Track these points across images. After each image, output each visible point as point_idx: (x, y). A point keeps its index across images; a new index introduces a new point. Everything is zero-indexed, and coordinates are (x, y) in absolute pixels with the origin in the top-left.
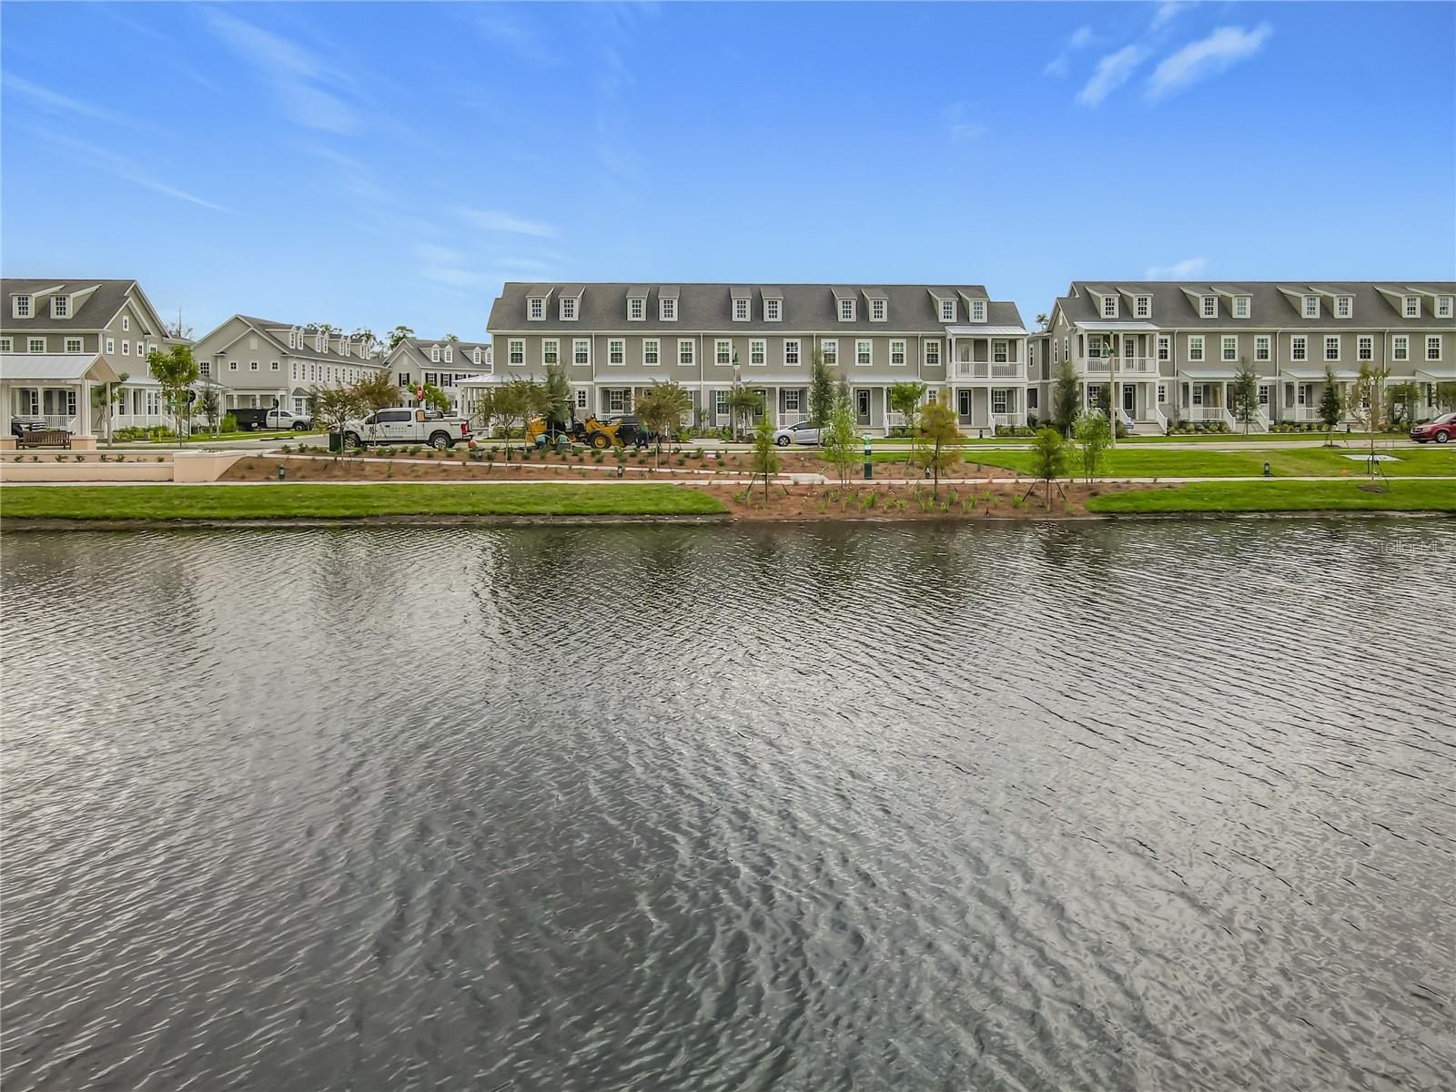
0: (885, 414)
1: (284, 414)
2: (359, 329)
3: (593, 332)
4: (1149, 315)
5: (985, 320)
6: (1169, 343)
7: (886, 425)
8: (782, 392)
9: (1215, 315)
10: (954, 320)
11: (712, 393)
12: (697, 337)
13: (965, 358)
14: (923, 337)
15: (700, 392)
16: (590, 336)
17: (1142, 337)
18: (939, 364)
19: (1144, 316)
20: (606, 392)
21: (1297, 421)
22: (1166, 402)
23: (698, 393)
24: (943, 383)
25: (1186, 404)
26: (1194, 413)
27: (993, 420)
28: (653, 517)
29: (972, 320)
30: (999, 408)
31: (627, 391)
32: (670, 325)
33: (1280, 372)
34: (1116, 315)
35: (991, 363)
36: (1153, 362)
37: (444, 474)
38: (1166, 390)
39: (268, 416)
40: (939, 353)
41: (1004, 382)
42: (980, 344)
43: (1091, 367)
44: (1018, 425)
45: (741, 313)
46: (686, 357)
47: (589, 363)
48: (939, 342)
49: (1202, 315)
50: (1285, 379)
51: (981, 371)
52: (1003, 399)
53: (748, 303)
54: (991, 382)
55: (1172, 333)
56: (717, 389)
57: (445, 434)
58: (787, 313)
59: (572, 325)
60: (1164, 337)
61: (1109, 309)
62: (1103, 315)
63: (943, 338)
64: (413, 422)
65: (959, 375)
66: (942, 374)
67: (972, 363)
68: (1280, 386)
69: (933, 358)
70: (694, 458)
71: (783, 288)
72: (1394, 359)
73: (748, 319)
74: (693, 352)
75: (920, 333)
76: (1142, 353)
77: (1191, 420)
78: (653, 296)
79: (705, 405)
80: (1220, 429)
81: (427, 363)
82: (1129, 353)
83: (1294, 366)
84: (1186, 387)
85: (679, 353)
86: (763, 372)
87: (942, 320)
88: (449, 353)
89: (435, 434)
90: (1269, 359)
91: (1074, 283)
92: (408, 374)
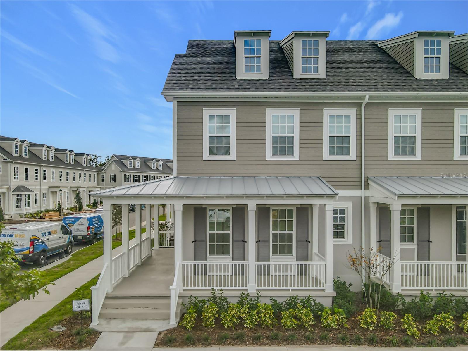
81: (126, 169)
88: (138, 163)
92: (115, 175)
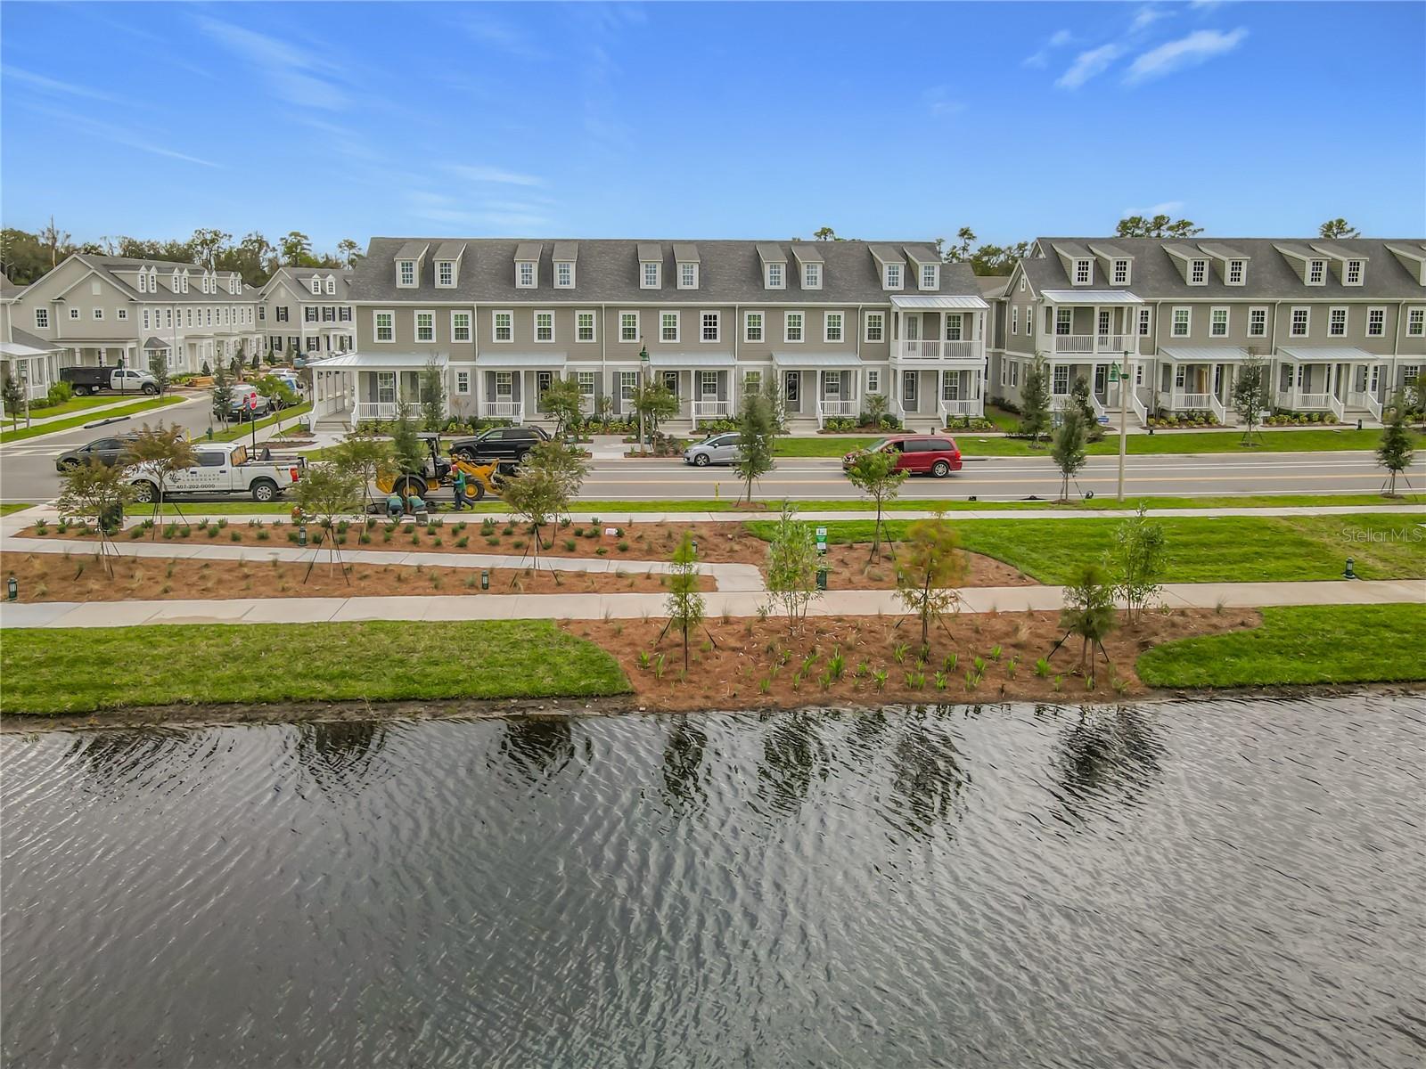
0: (819, 402)
1: (131, 374)
2: (250, 235)
3: (475, 303)
4: (1128, 282)
5: (936, 287)
6: (1150, 316)
7: (820, 415)
8: (698, 374)
9: (1205, 282)
10: (901, 287)
11: (616, 375)
12: (599, 308)
13: (912, 335)
14: (865, 309)
15: (601, 373)
16: (471, 308)
17: (1119, 310)
18: (882, 341)
19: (1122, 283)
20: (491, 375)
21: (1294, 409)
22: (1143, 384)
23: (599, 375)
24: (885, 362)
25: (1166, 388)
26: (1176, 400)
27: (945, 408)
28: (523, 703)
29: (922, 287)
30: (950, 394)
31: (516, 375)
32: (566, 293)
33: (1276, 349)
34: (1090, 282)
35: (943, 340)
36: (1132, 339)
37: (243, 584)
38: (1144, 371)
39: (112, 377)
40: (883, 328)
41: (957, 364)
42: (931, 317)
43: (1061, 346)
44: (972, 415)
45: (651, 280)
46: (586, 333)
47: (470, 340)
48: (882, 314)
49: (1190, 282)
50: (1281, 358)
51: (931, 352)
52: (955, 384)
53: (659, 268)
54: (942, 363)
55: (1154, 304)
56: (622, 370)
57: (270, 481)
58: (703, 279)
59: (449, 294)
60: (1145, 309)
61: (1082, 277)
62: (1075, 282)
63: (887, 310)
64: (227, 466)
65: (905, 354)
66: (885, 352)
67: (920, 342)
68: (1275, 366)
69: (875, 334)
70: (588, 537)
71: (701, 245)
72: (1408, 335)
73: (658, 286)
74: (594, 327)
75: (861, 304)
76: (1118, 330)
77: (1173, 409)
78: (547, 254)
79: (608, 391)
80: (1207, 420)
81: (307, 296)
82: (1104, 329)
83: (1292, 343)
84: (1167, 368)
85: (577, 327)
86: (677, 350)
87: (886, 287)
88: (331, 284)
89: (256, 483)
90: (1265, 335)
91: (1039, 239)
92: (286, 308)
